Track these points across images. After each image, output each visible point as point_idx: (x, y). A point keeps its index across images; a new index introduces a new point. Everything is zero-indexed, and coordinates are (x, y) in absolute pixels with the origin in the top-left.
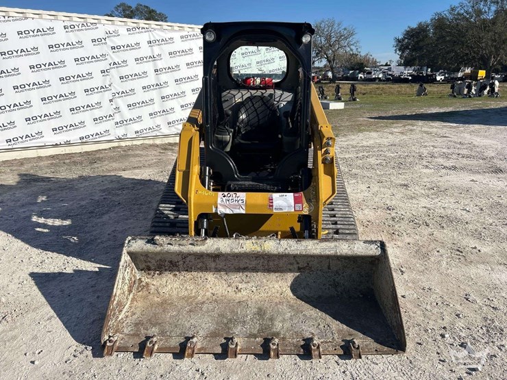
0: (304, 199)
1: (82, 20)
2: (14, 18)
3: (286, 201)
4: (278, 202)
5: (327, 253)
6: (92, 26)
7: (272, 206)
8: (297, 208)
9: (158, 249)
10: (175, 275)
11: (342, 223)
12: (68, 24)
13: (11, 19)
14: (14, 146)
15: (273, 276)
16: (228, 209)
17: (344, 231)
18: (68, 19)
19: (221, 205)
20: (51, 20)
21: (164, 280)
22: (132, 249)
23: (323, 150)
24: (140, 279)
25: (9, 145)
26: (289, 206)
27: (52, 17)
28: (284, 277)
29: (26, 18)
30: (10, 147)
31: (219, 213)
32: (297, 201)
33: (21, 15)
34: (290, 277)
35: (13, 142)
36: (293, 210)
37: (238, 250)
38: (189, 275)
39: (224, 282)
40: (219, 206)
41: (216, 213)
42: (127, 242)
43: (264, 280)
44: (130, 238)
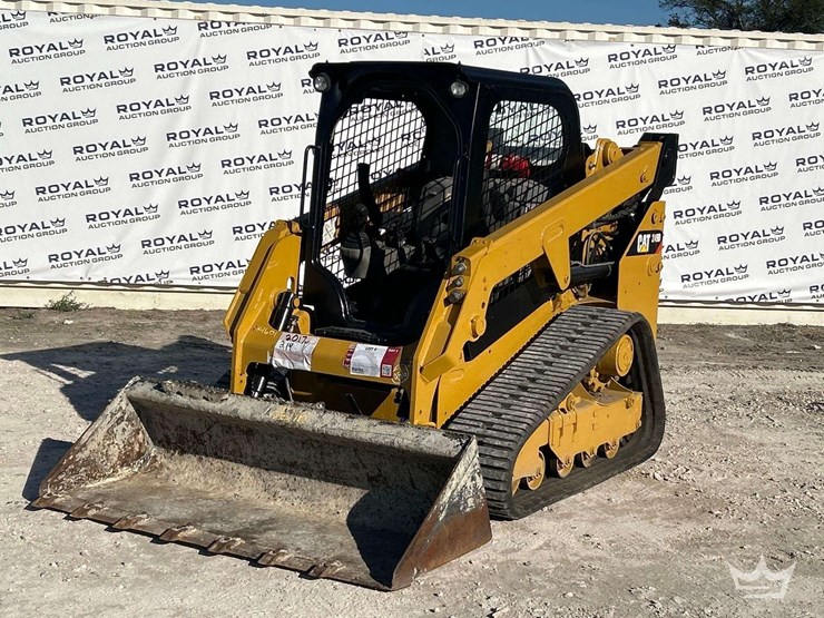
0: (399, 359)
1: (381, 26)
2: (247, 26)
3: (371, 357)
4: (358, 357)
5: (381, 440)
6: (396, 39)
7: (349, 363)
8: (385, 373)
9: (164, 397)
10: (200, 459)
11: (501, 428)
12: (348, 35)
13: (240, 27)
14: (204, 283)
15: (332, 487)
16: (287, 361)
17: (491, 441)
18: (351, 24)
19: (279, 351)
20: (315, 28)
21: (184, 464)
22: (133, 393)
23: (452, 279)
24: (155, 457)
25: (194, 279)
26: (374, 367)
27: (321, 23)
28: (348, 492)
29: (269, 25)
30: (196, 283)
31: (275, 366)
32: (387, 359)
33: (261, 19)
34: (356, 494)
35: (202, 274)
36: (379, 376)
37: (261, 416)
38: (217, 463)
39: (261, 483)
40: (275, 353)
41: (271, 365)
42: (131, 382)
43: (318, 492)
44: (138, 378)
